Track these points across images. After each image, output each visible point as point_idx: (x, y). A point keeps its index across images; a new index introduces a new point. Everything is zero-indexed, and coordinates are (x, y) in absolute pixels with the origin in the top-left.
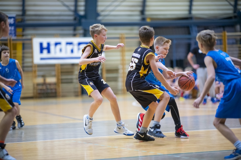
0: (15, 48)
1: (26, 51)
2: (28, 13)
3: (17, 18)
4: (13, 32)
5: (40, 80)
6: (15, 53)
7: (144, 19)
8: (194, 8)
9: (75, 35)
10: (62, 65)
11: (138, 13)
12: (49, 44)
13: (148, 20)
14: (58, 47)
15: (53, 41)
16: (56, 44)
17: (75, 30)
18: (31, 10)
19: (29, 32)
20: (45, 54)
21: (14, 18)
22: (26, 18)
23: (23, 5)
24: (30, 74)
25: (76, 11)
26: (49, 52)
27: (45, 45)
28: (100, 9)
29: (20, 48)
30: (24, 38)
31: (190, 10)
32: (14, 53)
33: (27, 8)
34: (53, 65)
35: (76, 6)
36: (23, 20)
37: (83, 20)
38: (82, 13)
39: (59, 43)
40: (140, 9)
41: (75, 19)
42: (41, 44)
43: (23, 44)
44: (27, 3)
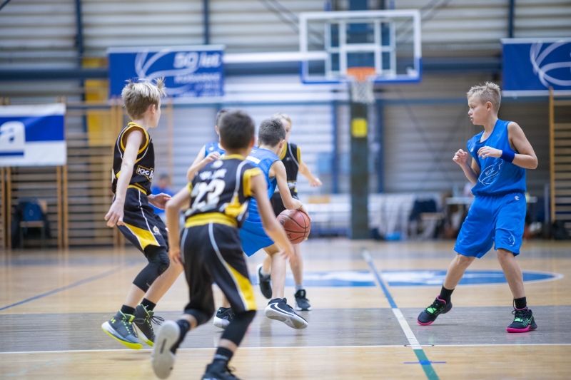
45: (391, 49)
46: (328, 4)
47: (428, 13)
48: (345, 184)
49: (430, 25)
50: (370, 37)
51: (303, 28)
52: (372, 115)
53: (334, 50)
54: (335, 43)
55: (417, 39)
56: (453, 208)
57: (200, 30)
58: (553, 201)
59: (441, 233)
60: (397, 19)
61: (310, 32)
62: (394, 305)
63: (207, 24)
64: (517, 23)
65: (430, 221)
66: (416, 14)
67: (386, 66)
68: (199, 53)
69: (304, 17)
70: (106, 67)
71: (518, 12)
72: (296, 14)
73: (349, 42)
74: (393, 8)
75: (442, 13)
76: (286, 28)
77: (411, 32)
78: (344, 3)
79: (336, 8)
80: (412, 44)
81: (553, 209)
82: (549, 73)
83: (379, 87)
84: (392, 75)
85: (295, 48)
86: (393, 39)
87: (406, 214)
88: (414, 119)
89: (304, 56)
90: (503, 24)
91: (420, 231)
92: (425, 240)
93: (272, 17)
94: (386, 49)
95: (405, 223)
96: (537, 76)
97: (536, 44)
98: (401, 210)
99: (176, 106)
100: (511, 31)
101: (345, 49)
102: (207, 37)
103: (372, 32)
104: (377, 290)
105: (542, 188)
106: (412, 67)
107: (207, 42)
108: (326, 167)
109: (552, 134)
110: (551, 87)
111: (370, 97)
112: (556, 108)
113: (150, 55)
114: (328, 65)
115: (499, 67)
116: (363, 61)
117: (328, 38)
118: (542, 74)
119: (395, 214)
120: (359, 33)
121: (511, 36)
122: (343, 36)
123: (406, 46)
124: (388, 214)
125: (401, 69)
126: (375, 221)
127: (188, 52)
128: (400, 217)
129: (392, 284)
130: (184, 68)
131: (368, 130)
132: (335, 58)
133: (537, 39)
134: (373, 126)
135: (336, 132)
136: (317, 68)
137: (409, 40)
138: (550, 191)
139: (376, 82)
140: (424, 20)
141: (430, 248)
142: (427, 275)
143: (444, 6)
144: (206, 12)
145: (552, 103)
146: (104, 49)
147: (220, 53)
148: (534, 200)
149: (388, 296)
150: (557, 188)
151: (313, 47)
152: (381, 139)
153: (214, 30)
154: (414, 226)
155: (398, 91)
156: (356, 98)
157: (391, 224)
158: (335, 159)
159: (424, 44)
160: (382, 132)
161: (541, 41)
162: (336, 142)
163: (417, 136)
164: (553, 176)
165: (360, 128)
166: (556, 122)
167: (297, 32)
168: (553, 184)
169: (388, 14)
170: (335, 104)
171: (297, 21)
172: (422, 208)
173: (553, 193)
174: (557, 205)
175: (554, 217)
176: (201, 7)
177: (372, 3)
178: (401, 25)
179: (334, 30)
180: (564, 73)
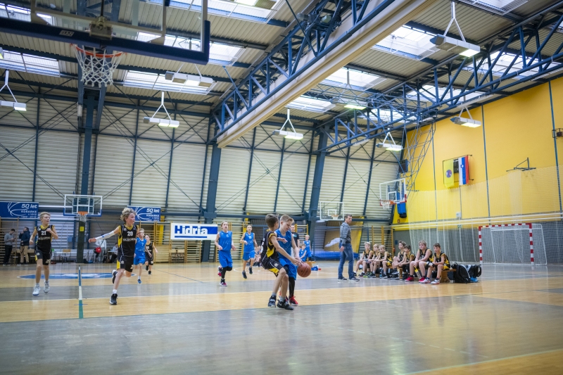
0: (159, 229)
1: (166, 231)
2: (169, 206)
3: (162, 209)
4: (158, 218)
5: (174, 251)
7: (245, 213)
8: (277, 208)
9: (199, 222)
10: (189, 241)
11: (241, 209)
12: (181, 227)
13: (248, 214)
14: (188, 229)
15: (184, 225)
16: (186, 227)
17: (199, 218)
18: (171, 205)
19: (169, 218)
20: (178, 234)
21: (159, 209)
22: (168, 209)
23: (167, 201)
24: (167, 247)
25: (201, 206)
26: (181, 232)
27: (179, 228)
28: (216, 205)
29: (162, 228)
30: (165, 222)
31: (275, 209)
32: (158, 232)
33: (168, 203)
34: (184, 241)
35: (201, 203)
36: (165, 211)
37: (205, 212)
38: (205, 208)
39: (189, 227)
40: (243, 207)
41: (200, 211)
42: (176, 227)
43: (164, 226)
44: (169, 200)
45: (93, 206)
46: (75, 192)
47: (105, 196)
48: (76, 246)
49: (105, 200)
50: (87, 203)
51: (65, 198)
52: (86, 225)
53: (75, 206)
54: (75, 203)
55: (101, 204)
56: (110, 253)
57: (32, 197)
59: (105, 261)
60: (95, 198)
61: (68, 200)
62: (80, 284)
63: (34, 195)
64: (132, 201)
66: (101, 197)
67: (91, 211)
68: (30, 204)
69: (66, 195)
71: (132, 198)
73: (79, 203)
74: (95, 195)
75: (110, 197)
76: (61, 198)
77: (100, 202)
78: (80, 192)
79: (77, 193)
82: (140, 216)
83: (89, 217)
84: (93, 214)
85: (63, 204)
86: (94, 204)
88: (100, 227)
89: (65, 207)
90: (128, 201)
93: (56, 195)
94: (91, 206)
99: (20, 220)
100: (130, 203)
101: (78, 205)
102: (33, 199)
103: (88, 201)
104: (78, 280)
106: (99, 212)
107: (33, 201)
108: (71, 240)
110: (141, 220)
111: (85, 220)
113: (13, 204)
114: (73, 210)
116: (85, 209)
117: (73, 202)
118: (138, 216)
120: (83, 201)
122: (78, 201)
123: (98, 206)
125: (96, 212)
126: (85, 257)
127: (26, 203)
129: (83, 278)
130: (25, 208)
132: (75, 208)
134: (86, 229)
135: (75, 230)
136: (69, 211)
137: (99, 204)
141: (101, 266)
142: (96, 275)
143: (110, 195)
144: (34, 192)
145: (140, 224)
147: (38, 204)
149: (80, 282)
151: (68, 204)
152: (89, 233)
153: (36, 197)
155: (95, 218)
156: (81, 220)
157: (90, 258)
158: (74, 238)
160: (89, 230)
161: (138, 207)
162: (74, 233)
165: (82, 229)
169: (93, 196)
170: (75, 221)
176: (32, 190)
177: (89, 193)
178: (97, 200)
179: (76, 200)
180: (144, 216)
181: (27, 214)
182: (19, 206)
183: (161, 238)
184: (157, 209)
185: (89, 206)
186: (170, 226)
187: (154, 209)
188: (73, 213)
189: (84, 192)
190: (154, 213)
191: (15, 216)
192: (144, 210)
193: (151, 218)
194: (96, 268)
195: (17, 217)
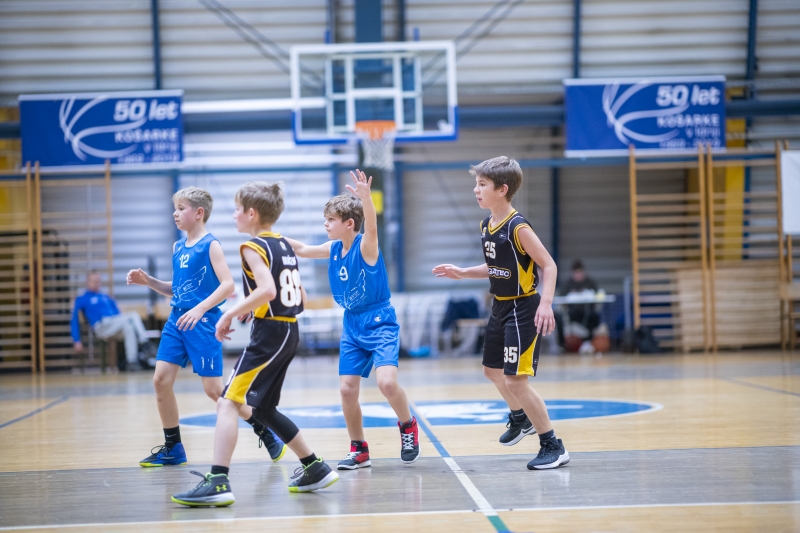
0: (720, 184)
1: (755, 192)
2: (764, 68)
3: (730, 84)
4: (716, 133)
6: (722, 202)
18: (775, 59)
19: (767, 130)
21: (718, 85)
22: (760, 84)
23: (751, 44)
24: (770, 272)
29: (735, 183)
30: (751, 150)
32: (717, 202)
33: (761, 52)
36: (749, 94)
43: (748, 171)
44: (762, 36)
45: (415, 93)
46: (328, 33)
47: (465, 43)
49: (467, 60)
50: (386, 78)
51: (294, 65)
52: (390, 186)
53: (339, 97)
54: (339, 86)
55: (452, 79)
57: (149, 68)
58: (637, 300)
60: (423, 53)
61: (303, 71)
63: (158, 60)
64: (585, 58)
65: (470, 329)
66: (449, 46)
67: (409, 119)
68: (148, 101)
69: (295, 51)
70: (16, 122)
71: (585, 42)
72: (284, 47)
73: (358, 84)
74: (417, 38)
75: (484, 44)
76: (269, 65)
77: (444, 69)
78: (349, 31)
79: (338, 39)
80: (444, 86)
81: (638, 311)
82: (629, 125)
84: (417, 130)
85: (285, 92)
86: (419, 79)
87: (437, 319)
88: (445, 190)
89: (296, 103)
90: (566, 58)
91: (456, 344)
92: (463, 355)
93: (250, 50)
94: (409, 95)
95: (435, 332)
96: (612, 130)
97: (611, 86)
98: (429, 314)
99: (114, 175)
100: (576, 68)
101: (352, 95)
102: (158, 79)
103: (390, 70)
105: (620, 281)
106: (446, 118)
107: (158, 87)
109: (634, 209)
110: (632, 146)
111: (387, 161)
112: (638, 172)
113: (79, 104)
114: (330, 116)
115: (562, 117)
116: (378, 111)
117: (329, 78)
118: (619, 126)
119: (422, 319)
120: (371, 73)
121: (576, 75)
122: (349, 76)
123: (436, 89)
124: (412, 320)
125: (430, 122)
127: (132, 100)
128: (428, 325)
129: (435, 421)
130: (128, 121)
131: (385, 206)
132: (339, 106)
133: (612, 80)
134: (390, 200)
136: (314, 120)
137: (440, 80)
138: (632, 285)
139: (398, 140)
140: (459, 54)
143: (485, 35)
144: (157, 44)
145: (633, 167)
146: (15, 95)
147: (178, 100)
148: (611, 299)
150: (642, 283)
151: (307, 91)
152: (400, 219)
153: (167, 68)
154: (448, 336)
155: (423, 151)
156: (368, 162)
157: (416, 335)
159: (460, 86)
160: (401, 207)
161: (617, 82)
163: (449, 211)
164: (636, 266)
166: (639, 192)
167: (287, 72)
168: (637, 277)
169: (410, 46)
170: (337, 170)
171: (287, 57)
172: (458, 311)
173: (637, 289)
174: (643, 305)
175: (638, 322)
176: (148, 36)
177: (389, 30)
178: (427, 60)
179: (338, 68)
180: (648, 126)
181: (139, 148)
182: (104, 112)
183: (733, 230)
184: (705, 86)
185: (396, 93)
186: (776, 169)
187: (690, 86)
188: (332, 132)
189: (368, 31)
190: (693, 110)
191: (92, 160)
192: (647, 97)
193: (682, 134)
194: (457, 379)
195: (100, 161)
